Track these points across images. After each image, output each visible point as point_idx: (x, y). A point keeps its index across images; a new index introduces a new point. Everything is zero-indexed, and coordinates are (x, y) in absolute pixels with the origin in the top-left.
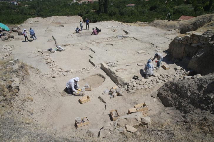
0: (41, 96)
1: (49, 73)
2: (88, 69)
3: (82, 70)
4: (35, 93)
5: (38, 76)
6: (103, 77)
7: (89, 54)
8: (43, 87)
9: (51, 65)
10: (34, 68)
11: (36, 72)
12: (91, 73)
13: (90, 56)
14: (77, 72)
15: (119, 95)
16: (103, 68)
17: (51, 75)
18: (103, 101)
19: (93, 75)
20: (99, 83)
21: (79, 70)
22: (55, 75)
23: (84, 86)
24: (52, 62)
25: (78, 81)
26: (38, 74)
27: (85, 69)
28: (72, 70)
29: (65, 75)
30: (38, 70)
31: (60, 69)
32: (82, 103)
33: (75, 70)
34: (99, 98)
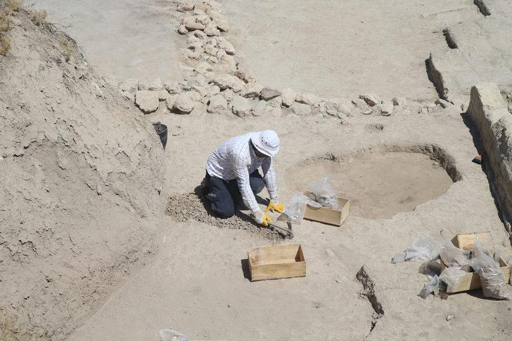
0: (40, 175)
1: (158, 83)
2: (389, 107)
3: (347, 107)
4: (11, 151)
5: (56, 73)
6: (454, 174)
7: (447, 21)
8: (67, 135)
9: (198, 44)
10: (48, 28)
11: (53, 53)
13: (446, 34)
14: (315, 109)
15: (479, 289)
16: (474, 119)
17: (165, 95)
18: (372, 298)
19: (396, 149)
20: (409, 199)
21: (336, 101)
22: (184, 100)
23: (308, 194)
24: (212, 28)
25: (272, 153)
26: (59, 62)
27: (372, 104)
28: (289, 96)
29: (237, 114)
30: (69, 41)
31: (239, 75)
32: (255, 275)
33: (307, 97)
34: (362, 276)
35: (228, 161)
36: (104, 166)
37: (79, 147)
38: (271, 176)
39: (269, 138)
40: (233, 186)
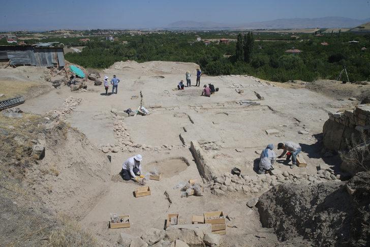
0: (75, 172)
1: (108, 145)
2: (171, 148)
3: (160, 148)
4: (68, 166)
5: (80, 143)
6: (188, 164)
7: (183, 125)
8: (83, 161)
9: (119, 133)
10: (78, 132)
11: (79, 138)
12: (172, 155)
13: (184, 128)
14: (151, 149)
15: (196, 194)
16: (192, 150)
17: (110, 148)
18: (169, 199)
19: (173, 158)
20: (177, 172)
21: (157, 147)
22: (116, 149)
23: (150, 172)
24: (123, 129)
25: (140, 160)
26: (80, 141)
27: (166, 147)
28: (144, 146)
29: (130, 152)
30: (83, 135)
31: (130, 141)
32: (137, 196)
33: (149, 146)
34: (166, 193)
35: (128, 165)
36: (93, 168)
37: (86, 164)
38: (140, 168)
39: (139, 157)
40: (128, 171)
